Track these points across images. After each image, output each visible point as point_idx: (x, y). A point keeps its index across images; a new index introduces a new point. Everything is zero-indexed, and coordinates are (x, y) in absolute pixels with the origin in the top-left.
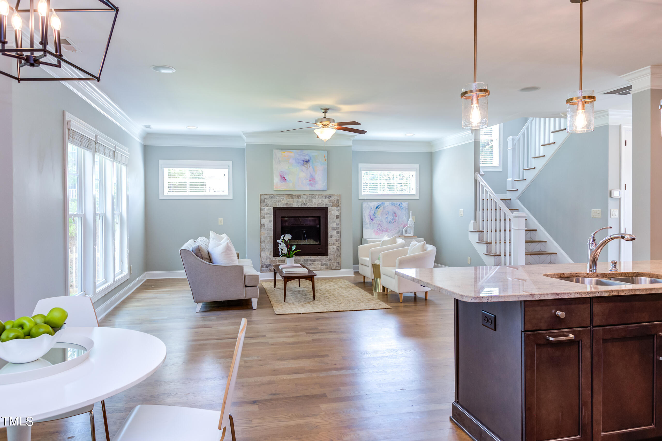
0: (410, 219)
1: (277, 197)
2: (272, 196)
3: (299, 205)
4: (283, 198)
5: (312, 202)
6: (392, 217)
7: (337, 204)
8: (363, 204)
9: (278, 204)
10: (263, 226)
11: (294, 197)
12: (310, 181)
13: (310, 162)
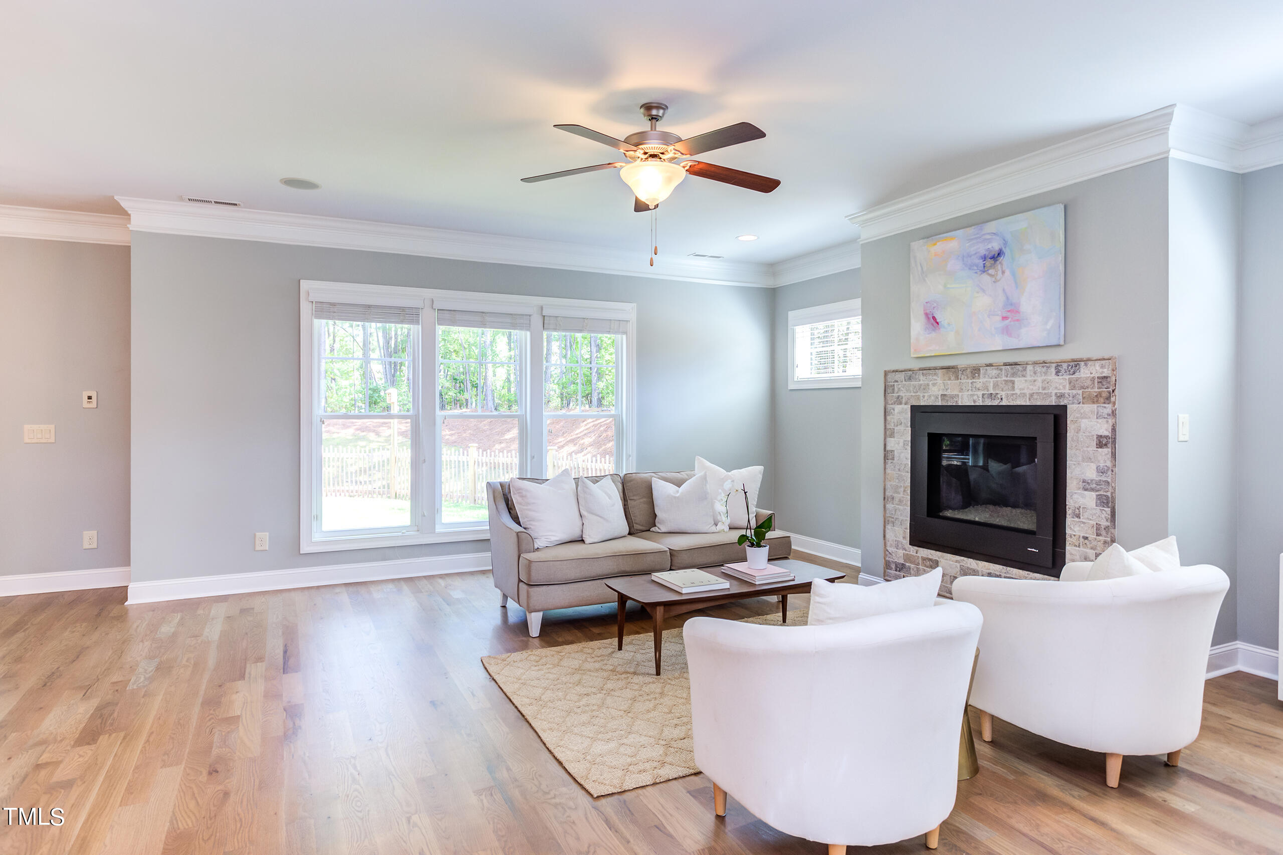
1: (921, 377)
2: (910, 374)
3: (975, 397)
4: (934, 377)
5: (1013, 388)
7: (1104, 392)
9: (924, 397)
10: (891, 457)
11: (962, 374)
12: (1004, 318)
13: (1004, 256)
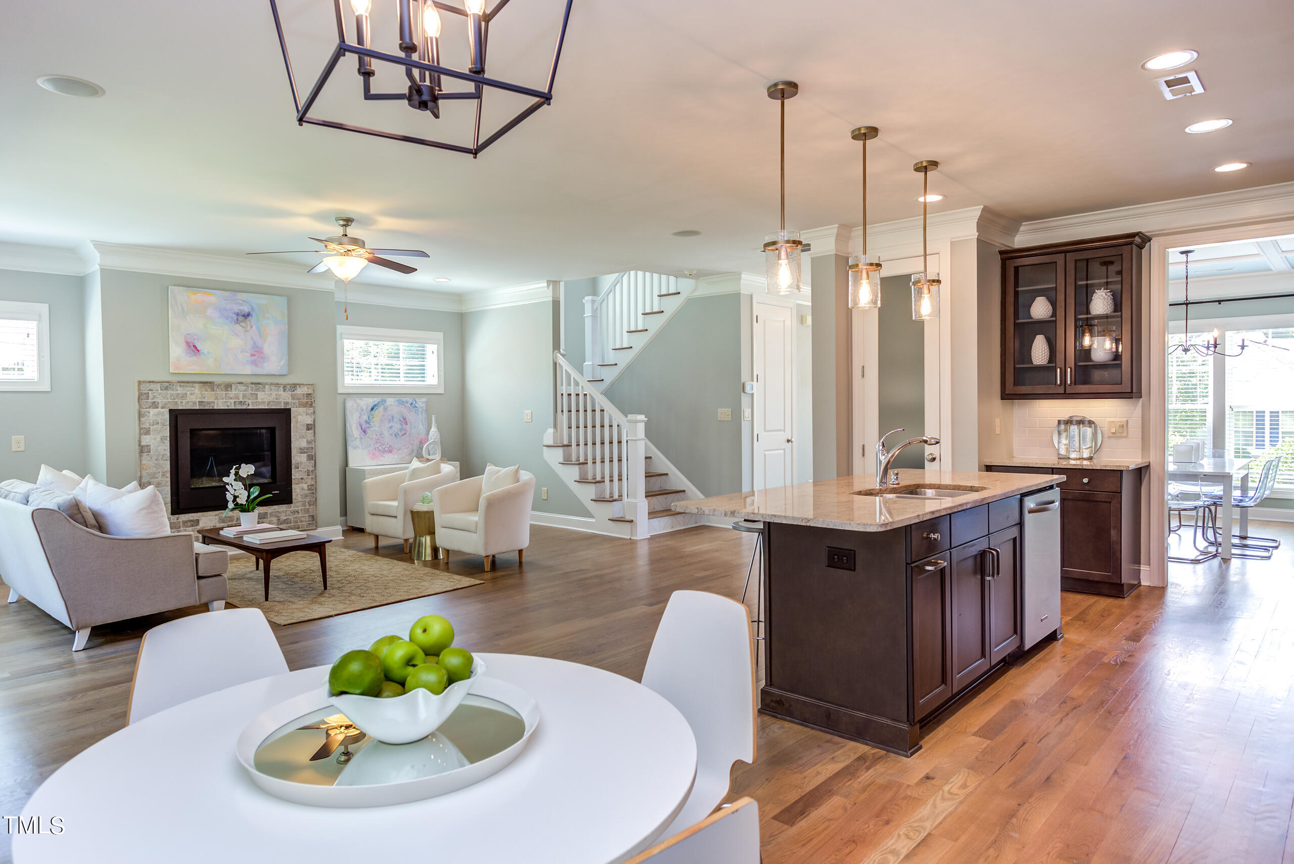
0: (434, 429)
1: (179, 388)
2: (167, 385)
3: (228, 404)
4: (192, 389)
5: (257, 398)
6: (401, 427)
7: (309, 402)
8: (347, 402)
9: (182, 403)
10: (146, 451)
11: (218, 387)
12: (253, 355)
13: (252, 317)
